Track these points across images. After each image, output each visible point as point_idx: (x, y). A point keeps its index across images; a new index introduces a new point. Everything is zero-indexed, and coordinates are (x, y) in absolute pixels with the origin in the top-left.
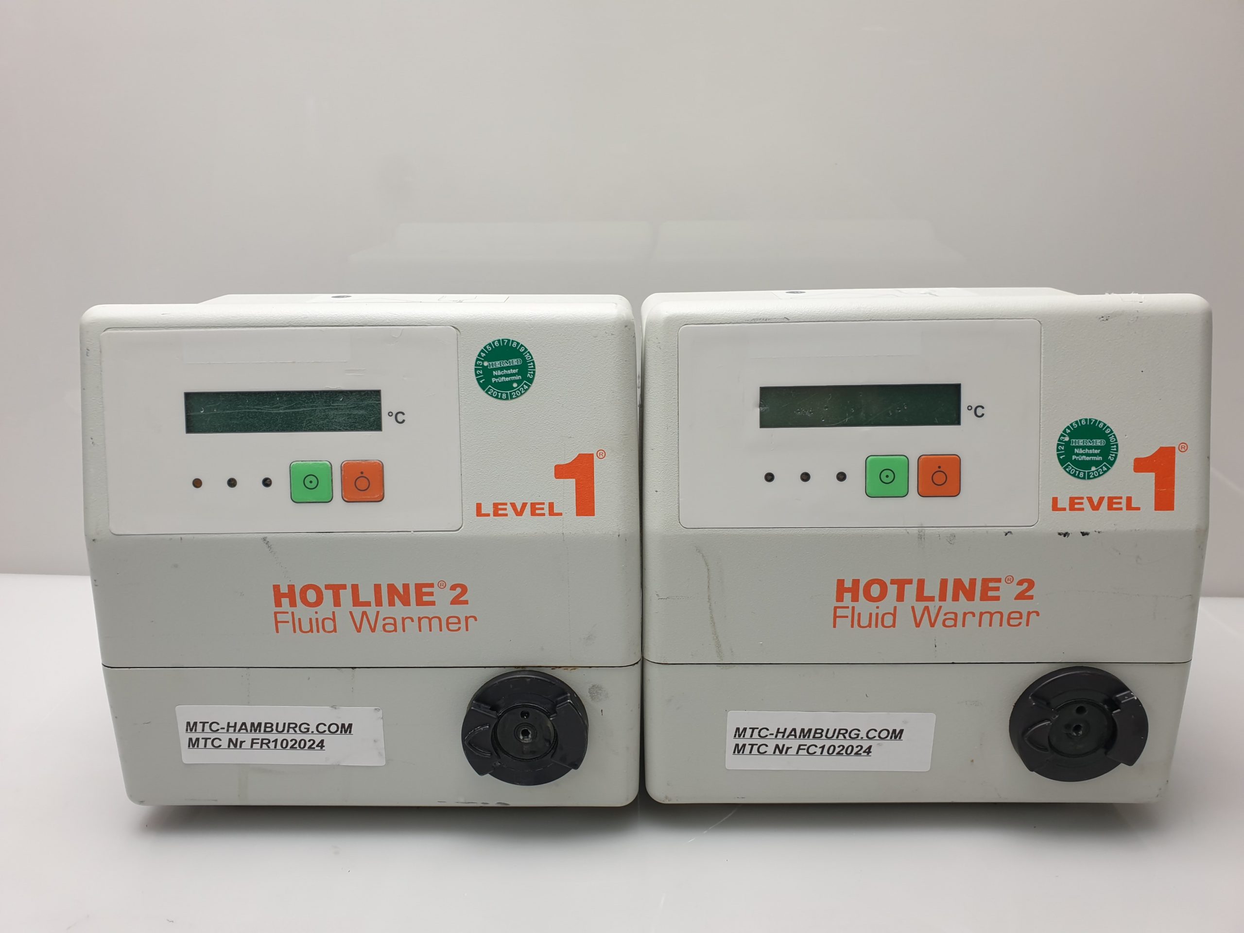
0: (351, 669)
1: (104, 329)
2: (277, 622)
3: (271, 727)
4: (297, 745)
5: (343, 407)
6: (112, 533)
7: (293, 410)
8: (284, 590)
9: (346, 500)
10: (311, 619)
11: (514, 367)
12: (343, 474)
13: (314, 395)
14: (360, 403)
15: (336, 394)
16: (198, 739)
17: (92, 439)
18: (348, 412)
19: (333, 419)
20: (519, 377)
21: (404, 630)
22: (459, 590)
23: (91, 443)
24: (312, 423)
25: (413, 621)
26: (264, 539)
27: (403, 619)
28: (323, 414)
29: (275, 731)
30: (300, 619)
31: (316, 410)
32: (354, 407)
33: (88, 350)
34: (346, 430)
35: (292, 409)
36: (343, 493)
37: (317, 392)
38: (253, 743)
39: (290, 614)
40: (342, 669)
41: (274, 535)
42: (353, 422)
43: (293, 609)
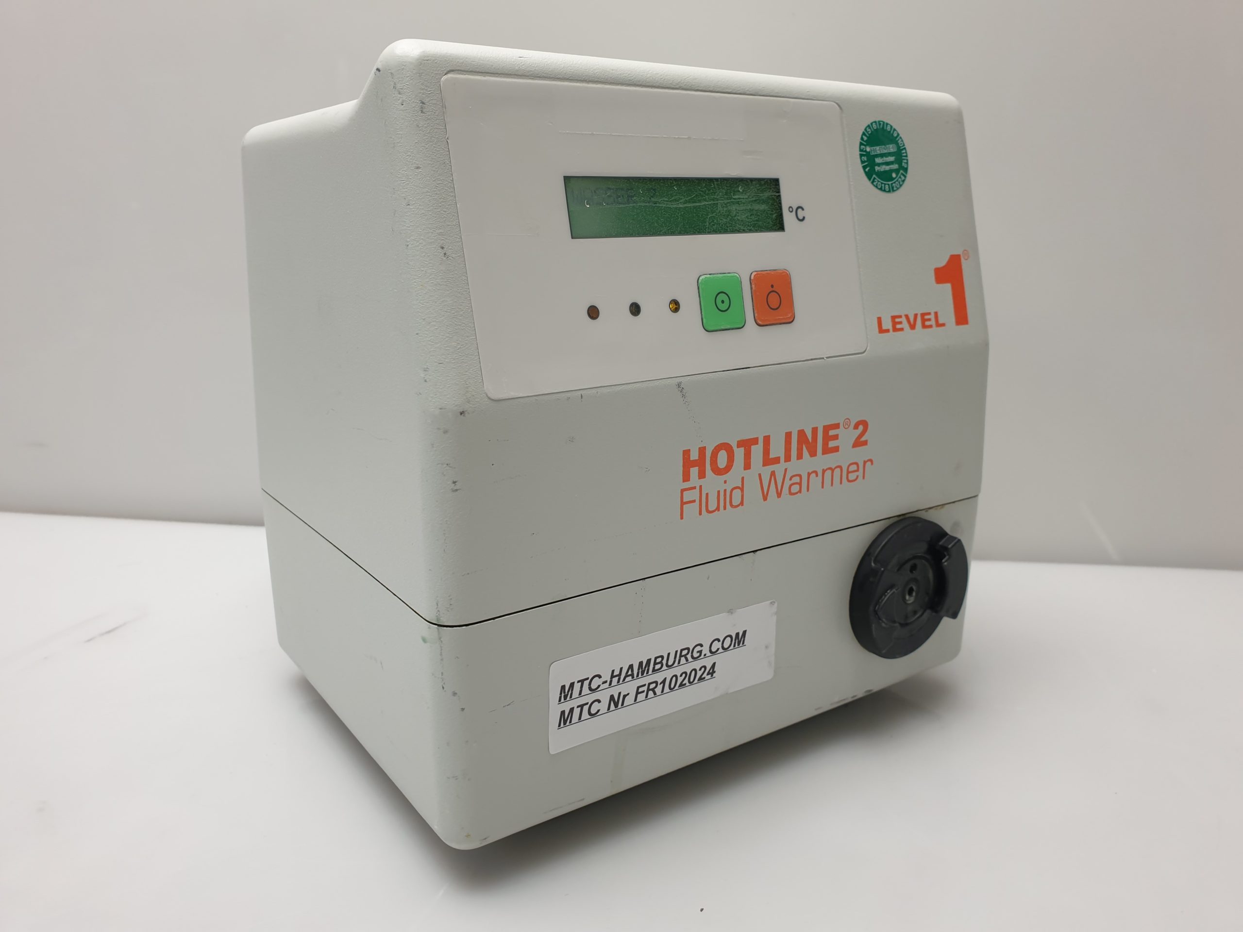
0: (752, 553)
1: (445, 72)
2: (683, 503)
3: (661, 663)
4: (686, 681)
5: (743, 201)
6: (489, 398)
7: (694, 204)
8: (694, 456)
9: (760, 323)
10: (719, 492)
11: (890, 154)
12: (753, 288)
13: (714, 184)
14: (761, 195)
15: (737, 183)
16: (572, 710)
17: (442, 248)
18: (750, 207)
19: (735, 216)
20: (895, 166)
21: (808, 490)
22: (861, 428)
23: (442, 254)
24: (715, 221)
25: (817, 475)
26: (679, 385)
27: (809, 474)
28: (725, 209)
29: (665, 667)
30: (707, 494)
31: (717, 203)
32: (755, 201)
33: (423, 103)
34: (750, 231)
35: (693, 202)
36: (756, 315)
37: (717, 179)
38: (638, 693)
39: (698, 488)
40: (743, 555)
41: (689, 378)
42: (757, 221)
43: (702, 482)
